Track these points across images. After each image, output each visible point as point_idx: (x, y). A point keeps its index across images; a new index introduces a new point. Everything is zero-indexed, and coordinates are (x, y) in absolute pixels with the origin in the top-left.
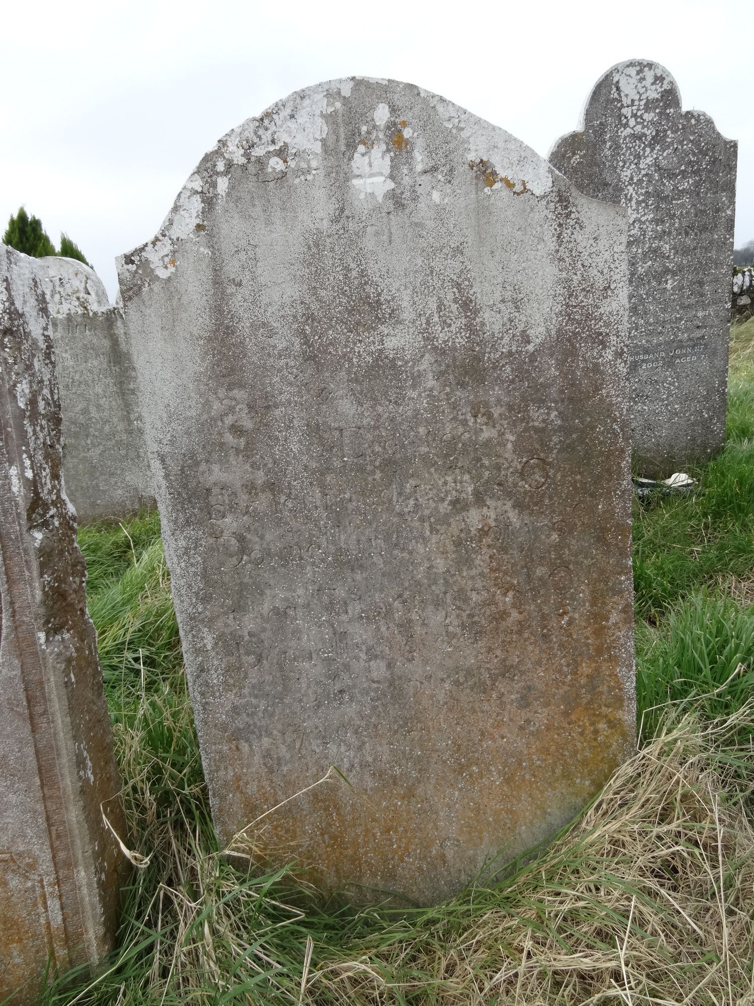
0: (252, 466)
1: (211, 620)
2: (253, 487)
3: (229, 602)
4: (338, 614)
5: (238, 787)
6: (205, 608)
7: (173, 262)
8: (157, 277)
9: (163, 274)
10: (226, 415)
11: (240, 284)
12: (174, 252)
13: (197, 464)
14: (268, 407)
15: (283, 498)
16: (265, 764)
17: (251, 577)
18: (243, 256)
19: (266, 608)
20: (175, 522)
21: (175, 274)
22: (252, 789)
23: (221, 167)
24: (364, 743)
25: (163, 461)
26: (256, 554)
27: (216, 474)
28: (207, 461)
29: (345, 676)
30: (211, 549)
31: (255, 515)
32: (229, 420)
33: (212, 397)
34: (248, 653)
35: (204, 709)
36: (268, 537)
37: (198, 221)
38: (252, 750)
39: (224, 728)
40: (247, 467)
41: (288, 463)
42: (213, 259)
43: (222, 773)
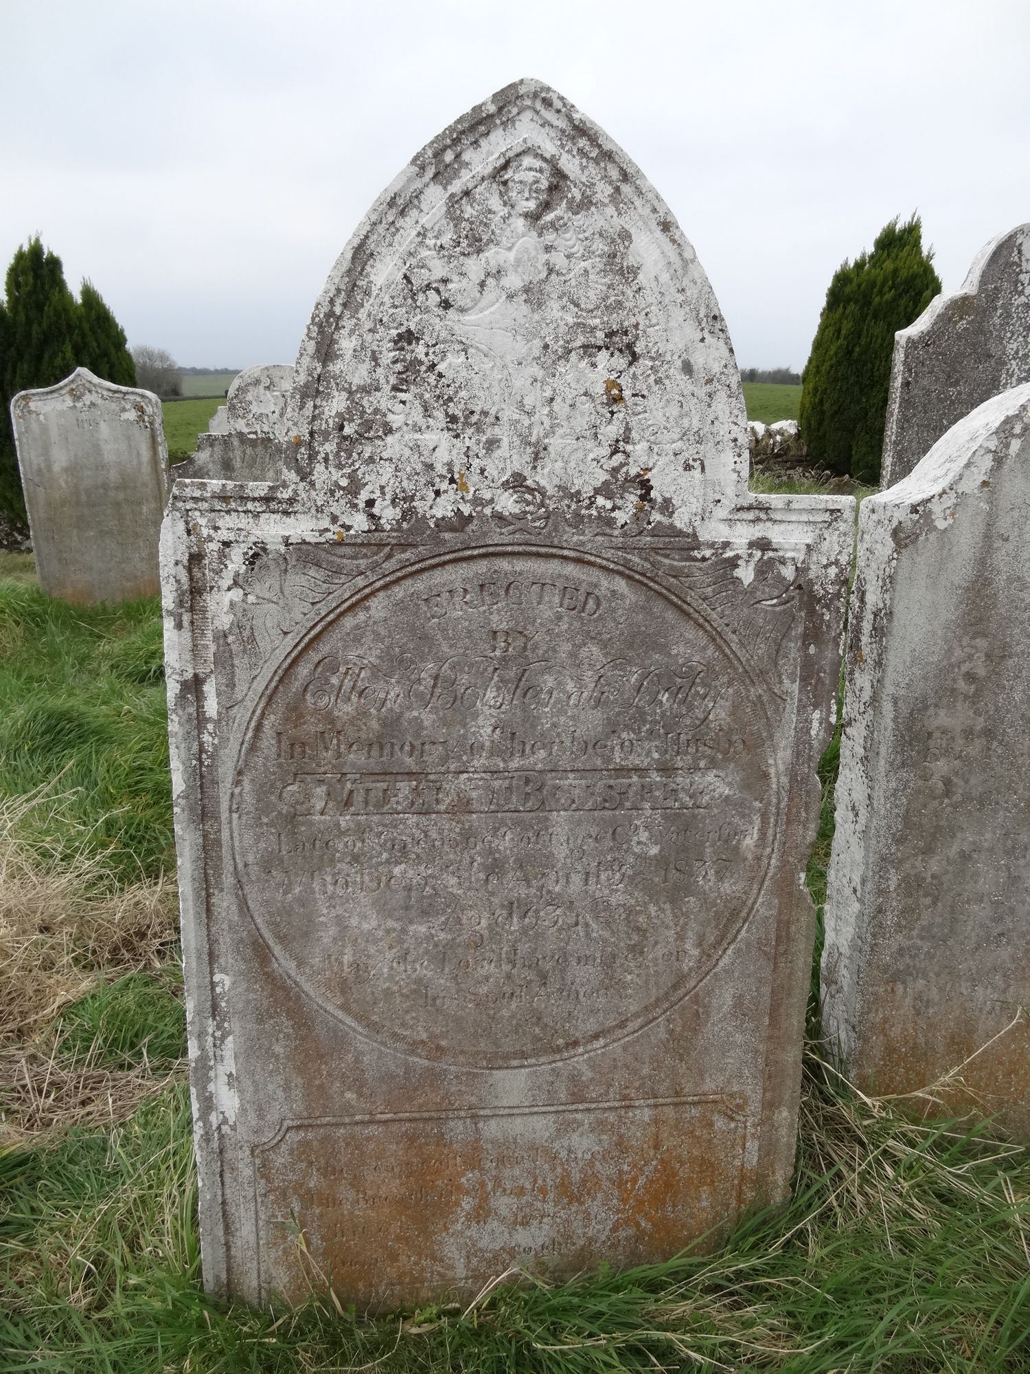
0: (975, 713)
1: (900, 861)
2: (971, 733)
3: (921, 844)
4: (1017, 859)
5: (883, 1029)
6: (898, 850)
7: (953, 514)
8: (935, 527)
9: (941, 524)
10: (965, 662)
11: (1007, 540)
12: (956, 505)
13: (926, 708)
14: (1003, 657)
15: (995, 744)
16: (914, 1007)
17: (947, 820)
18: (1016, 514)
19: (953, 851)
20: (891, 764)
21: (951, 526)
22: (895, 1032)
23: (1017, 430)
24: (1009, 986)
25: (895, 704)
26: (957, 798)
27: (941, 719)
28: (936, 706)
29: (1008, 919)
30: (918, 791)
31: (967, 761)
32: (965, 667)
33: (956, 644)
34: (925, 896)
35: (872, 950)
36: (973, 781)
37: (985, 478)
38: (905, 992)
39: (886, 969)
40: (971, 713)
41: (1008, 711)
42: (989, 514)
43: (872, 1015)
